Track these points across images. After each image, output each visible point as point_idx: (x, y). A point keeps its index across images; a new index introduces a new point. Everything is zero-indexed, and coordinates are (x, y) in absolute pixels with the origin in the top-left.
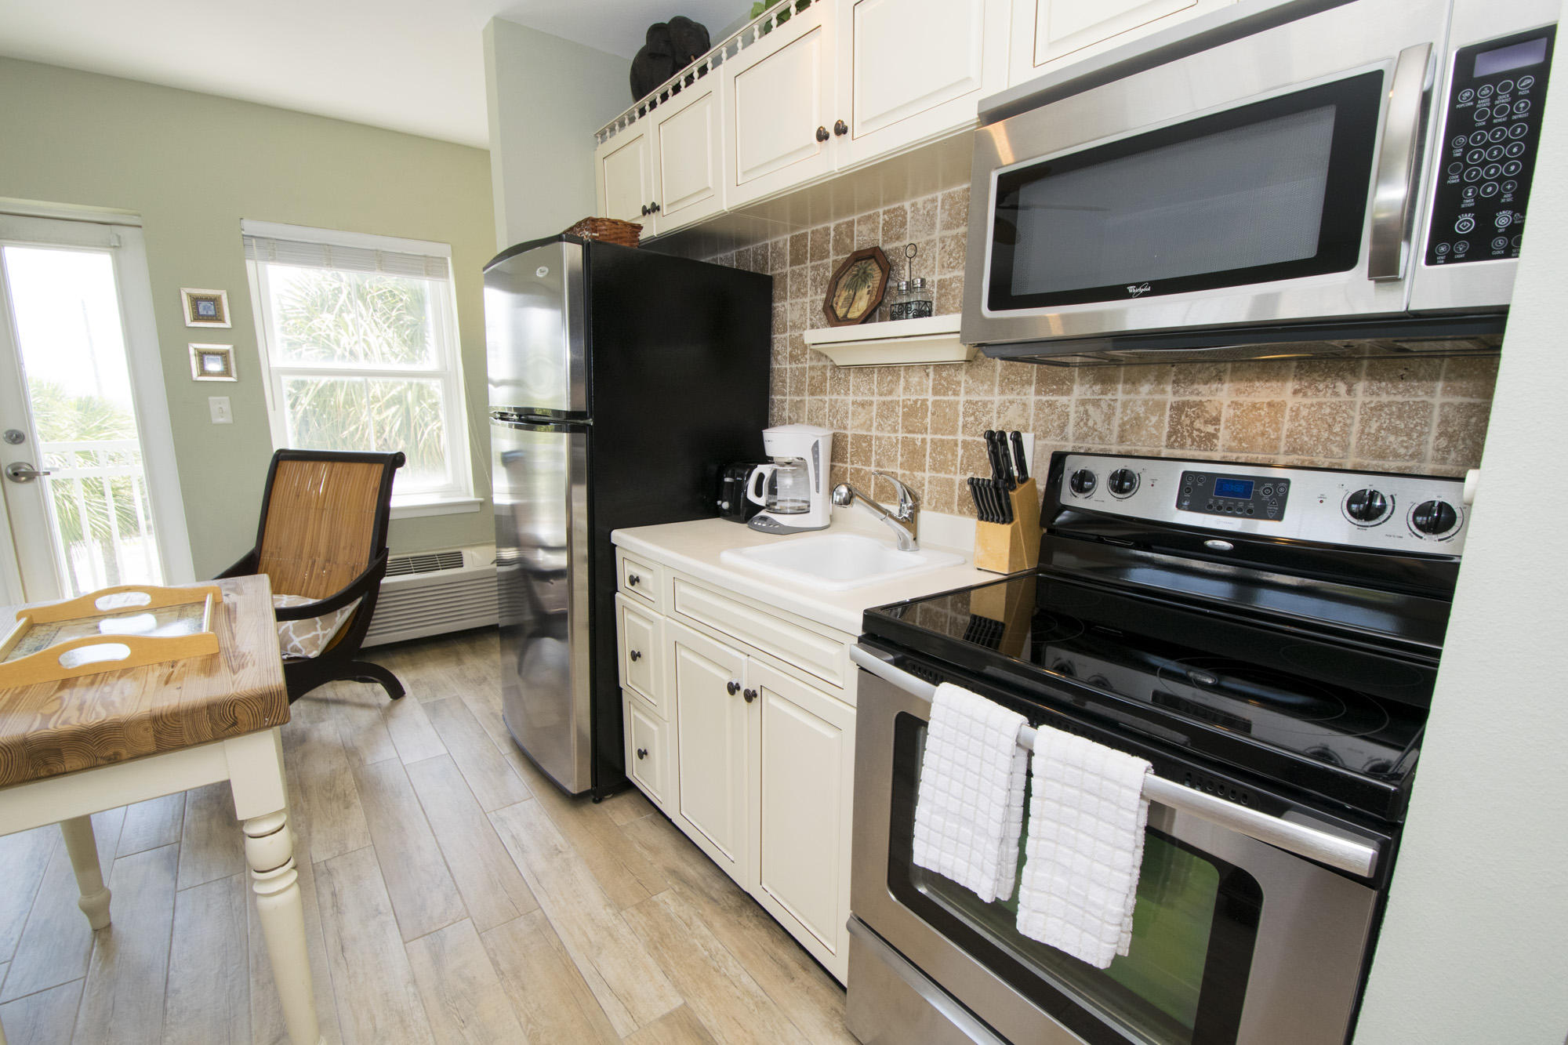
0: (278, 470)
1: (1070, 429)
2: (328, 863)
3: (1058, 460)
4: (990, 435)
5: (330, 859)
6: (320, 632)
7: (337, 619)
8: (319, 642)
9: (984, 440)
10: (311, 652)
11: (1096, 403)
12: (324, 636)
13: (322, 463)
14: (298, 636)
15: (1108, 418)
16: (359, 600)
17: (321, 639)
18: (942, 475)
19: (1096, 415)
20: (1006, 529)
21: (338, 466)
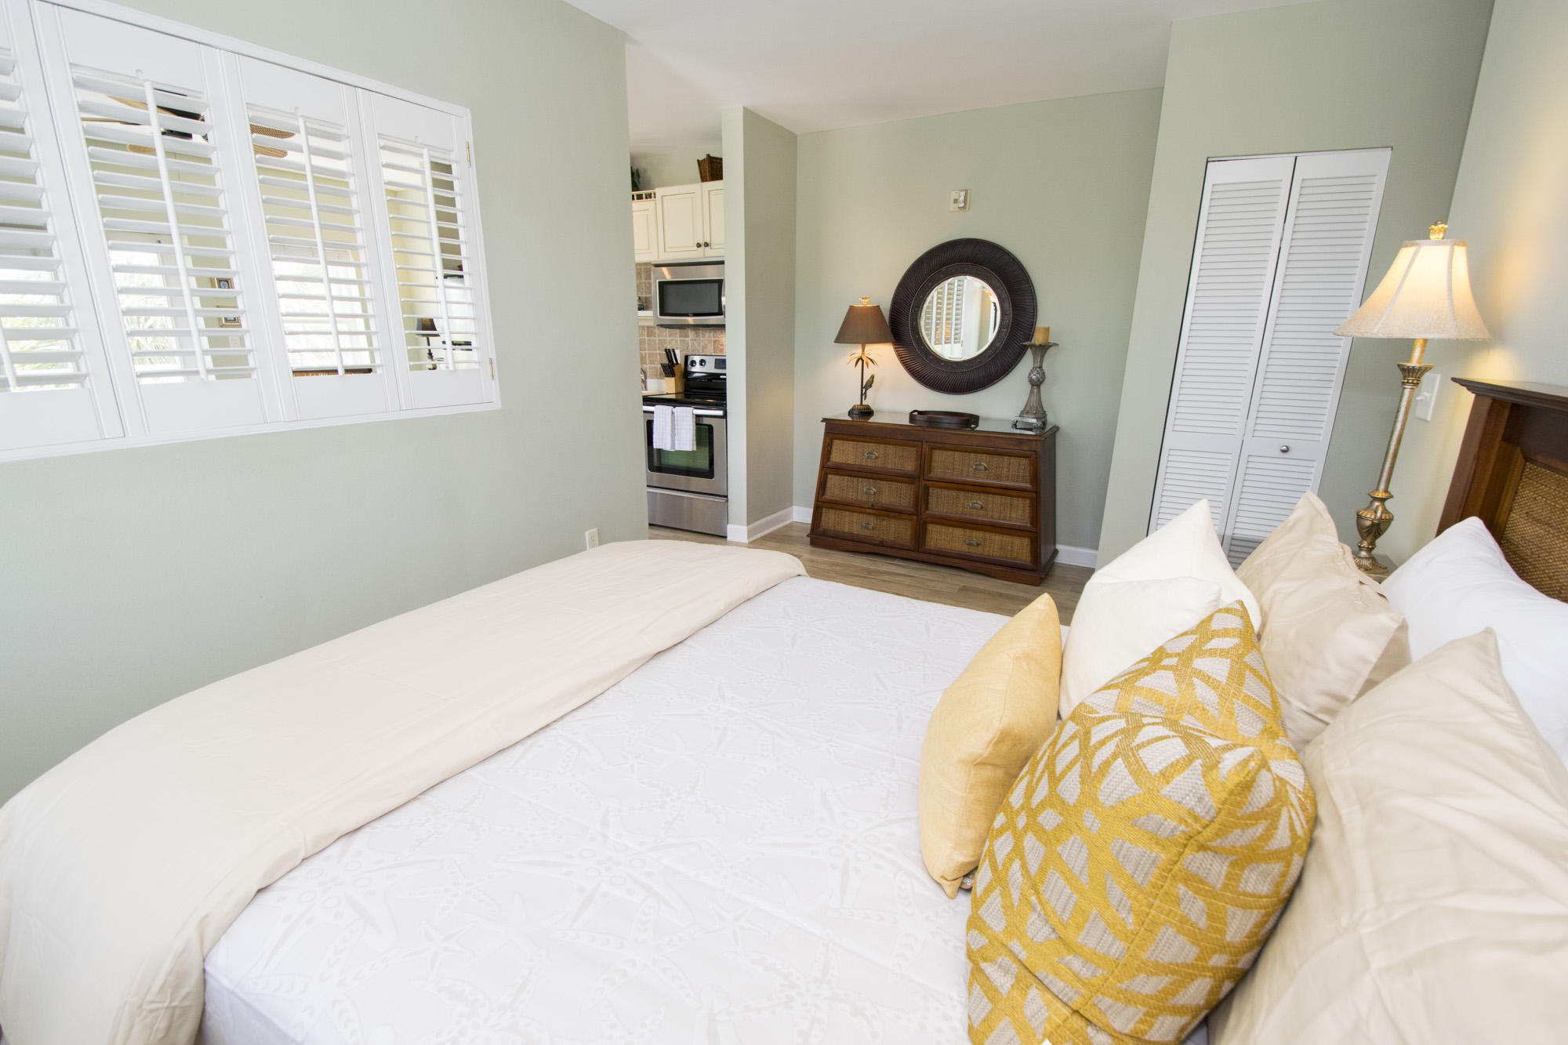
1: (690, 348)
3: (686, 357)
4: (666, 350)
9: (664, 352)
11: (695, 340)
15: (699, 344)
18: (653, 366)
19: (696, 344)
20: (673, 379)
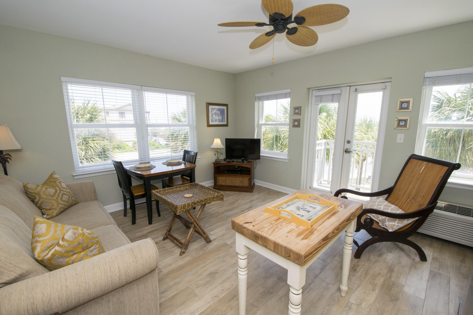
0: (410, 161)
2: (352, 305)
5: (354, 304)
6: (396, 224)
7: (405, 222)
8: (394, 227)
10: (390, 229)
12: (397, 226)
13: (424, 162)
14: (388, 222)
16: (417, 218)
17: (396, 226)
21: (430, 164)
